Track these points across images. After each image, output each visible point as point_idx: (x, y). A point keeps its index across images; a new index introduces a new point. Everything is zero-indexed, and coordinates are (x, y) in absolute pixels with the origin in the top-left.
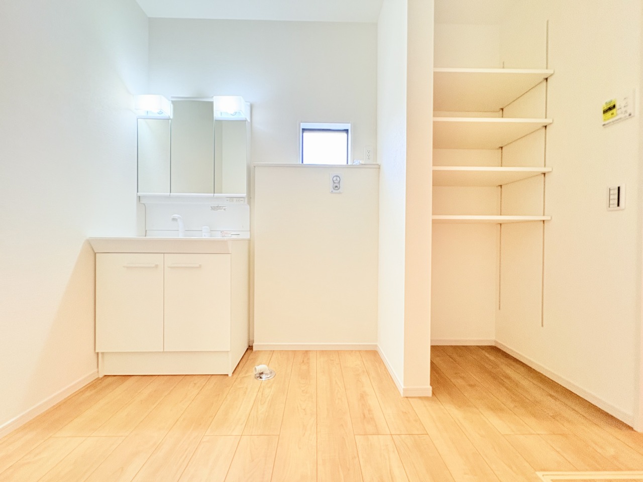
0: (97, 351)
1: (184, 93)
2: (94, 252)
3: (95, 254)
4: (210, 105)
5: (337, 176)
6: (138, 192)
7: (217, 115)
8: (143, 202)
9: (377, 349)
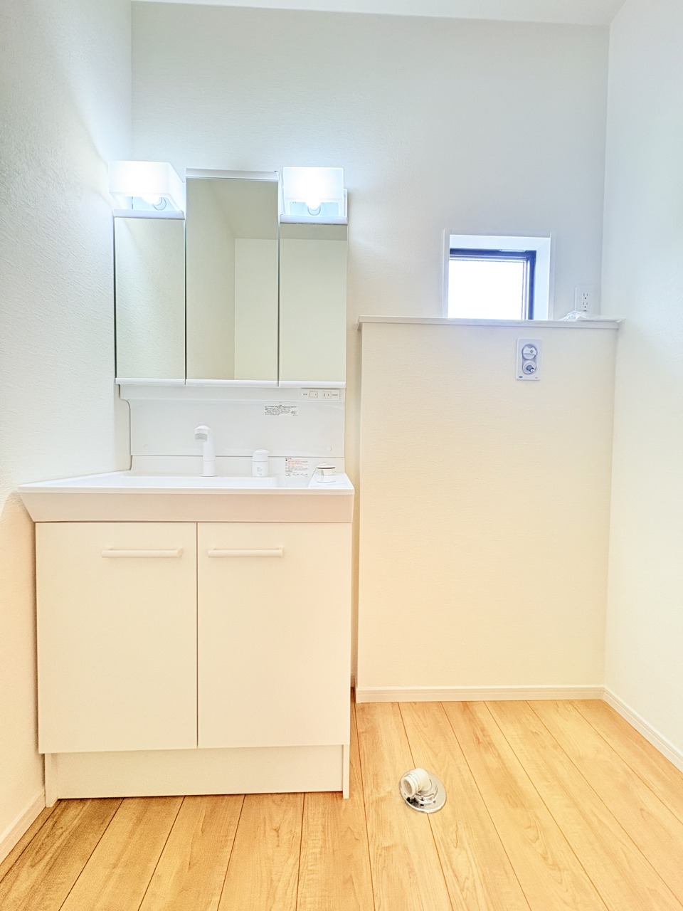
0: (41, 752)
1: (211, 161)
2: (31, 520)
3: (34, 524)
4: (271, 189)
5: (531, 346)
6: (116, 377)
7: (286, 211)
8: (126, 399)
9: (604, 699)
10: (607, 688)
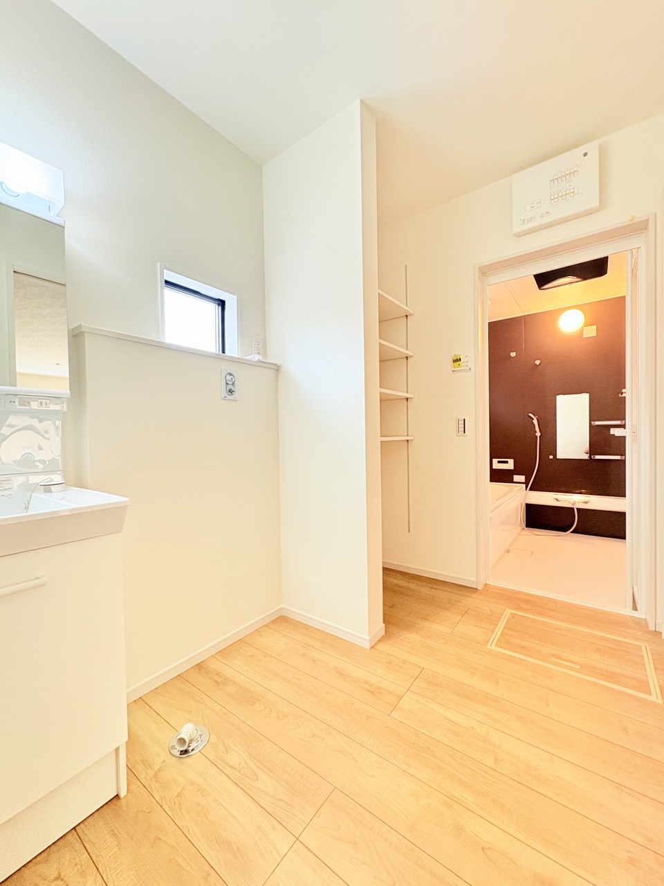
5: (231, 375)
9: (283, 614)
10: (283, 606)
